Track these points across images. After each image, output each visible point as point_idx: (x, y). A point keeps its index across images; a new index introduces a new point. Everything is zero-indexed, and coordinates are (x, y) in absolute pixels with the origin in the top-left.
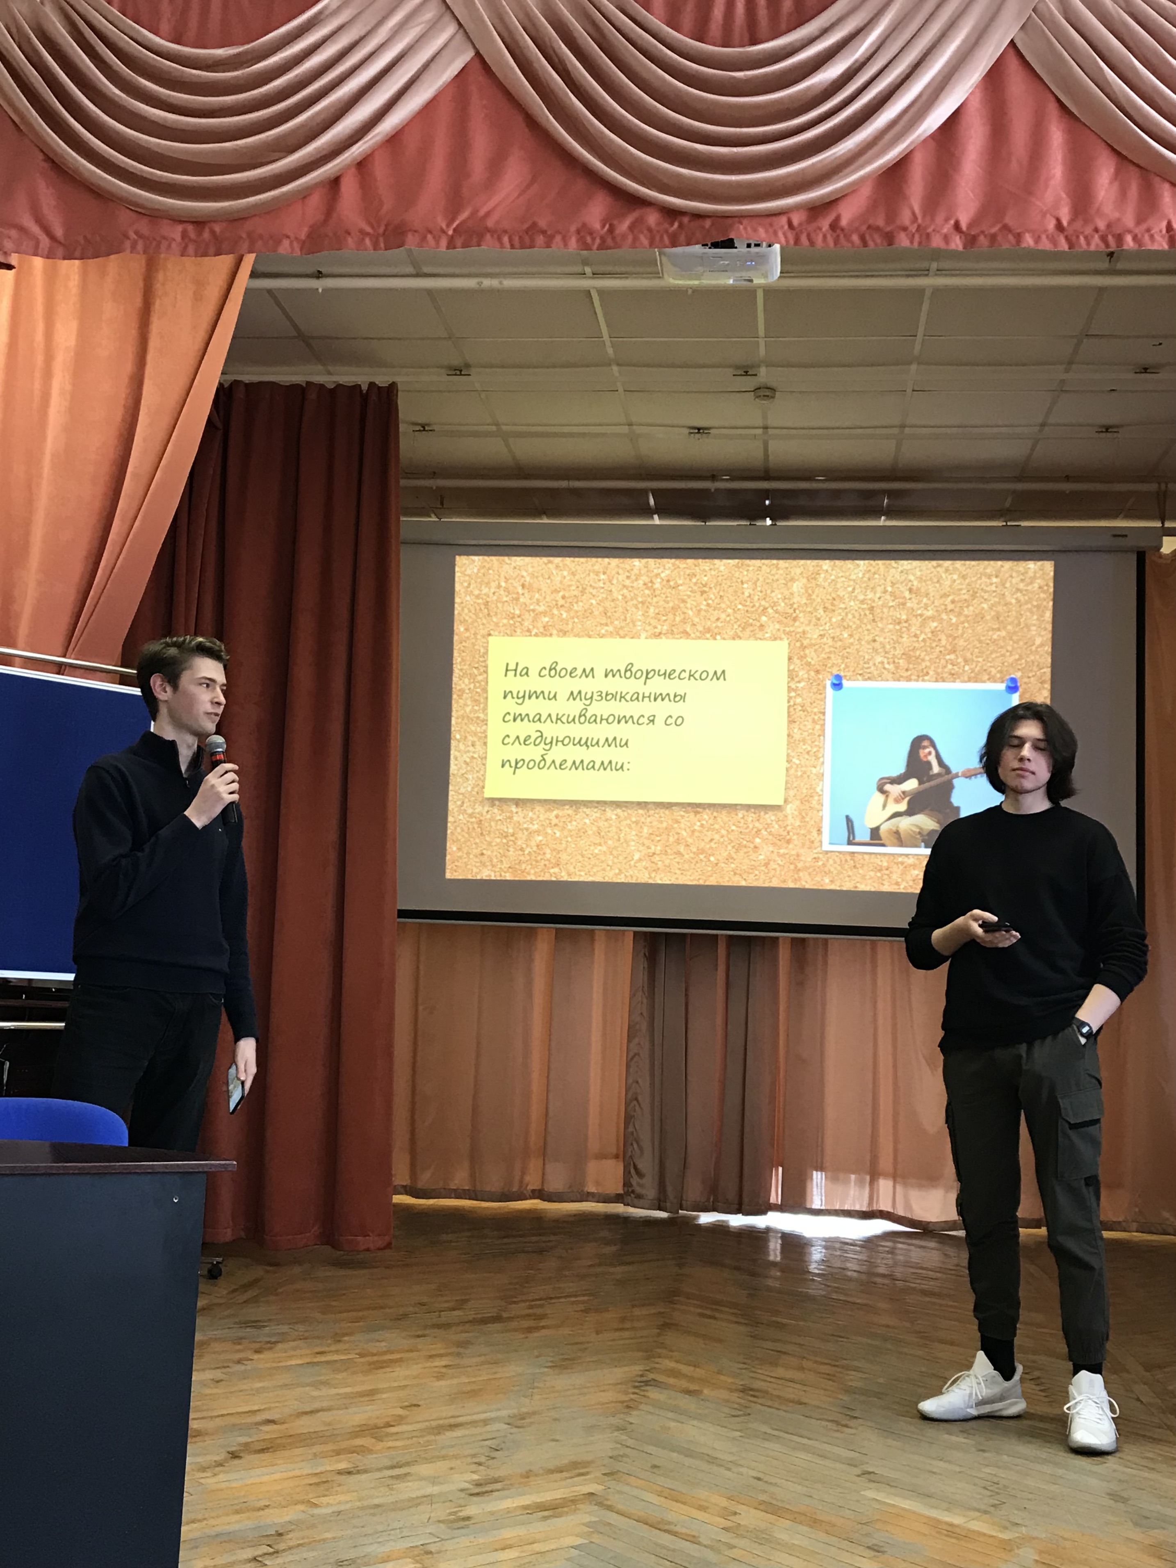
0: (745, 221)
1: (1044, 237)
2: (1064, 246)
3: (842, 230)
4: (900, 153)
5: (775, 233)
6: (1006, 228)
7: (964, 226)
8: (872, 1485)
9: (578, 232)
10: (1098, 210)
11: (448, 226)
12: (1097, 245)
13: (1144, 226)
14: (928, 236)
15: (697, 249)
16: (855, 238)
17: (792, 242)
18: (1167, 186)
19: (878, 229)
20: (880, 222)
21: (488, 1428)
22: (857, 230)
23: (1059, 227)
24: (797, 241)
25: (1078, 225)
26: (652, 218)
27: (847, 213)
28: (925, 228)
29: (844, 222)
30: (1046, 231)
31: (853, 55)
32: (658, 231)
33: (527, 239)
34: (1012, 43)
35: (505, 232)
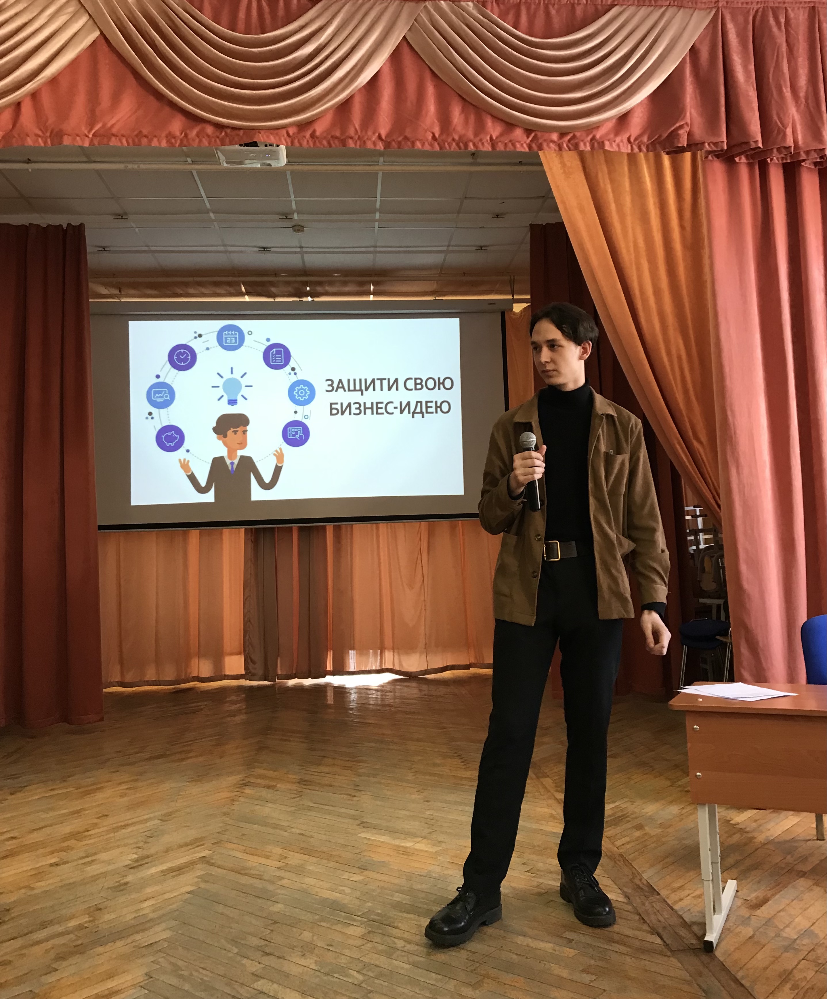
0: (262, 132)
1: (426, 143)
2: (437, 148)
3: (317, 138)
4: (347, 95)
5: (280, 140)
6: (406, 138)
7: (383, 137)
8: (365, 830)
9: (167, 137)
10: (454, 129)
11: (89, 132)
12: (454, 148)
13: (478, 139)
14: (365, 142)
15: (237, 147)
16: (325, 142)
17: (290, 144)
18: (489, 117)
19: (336, 138)
20: (338, 134)
21: (148, 824)
22: (325, 138)
23: (434, 137)
24: (292, 143)
25: (444, 137)
26: (210, 130)
27: (320, 128)
28: (363, 137)
29: (318, 134)
30: (427, 140)
31: (318, 40)
32: (213, 137)
33: (136, 140)
34: (404, 37)
35: (123, 136)
